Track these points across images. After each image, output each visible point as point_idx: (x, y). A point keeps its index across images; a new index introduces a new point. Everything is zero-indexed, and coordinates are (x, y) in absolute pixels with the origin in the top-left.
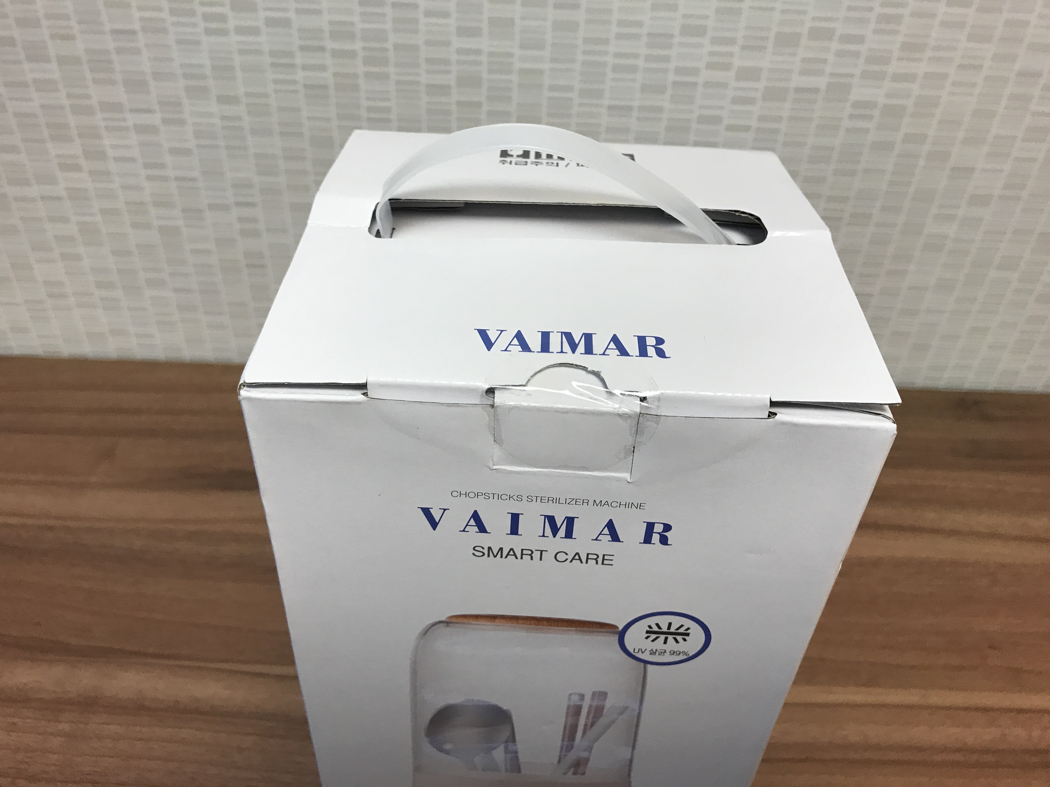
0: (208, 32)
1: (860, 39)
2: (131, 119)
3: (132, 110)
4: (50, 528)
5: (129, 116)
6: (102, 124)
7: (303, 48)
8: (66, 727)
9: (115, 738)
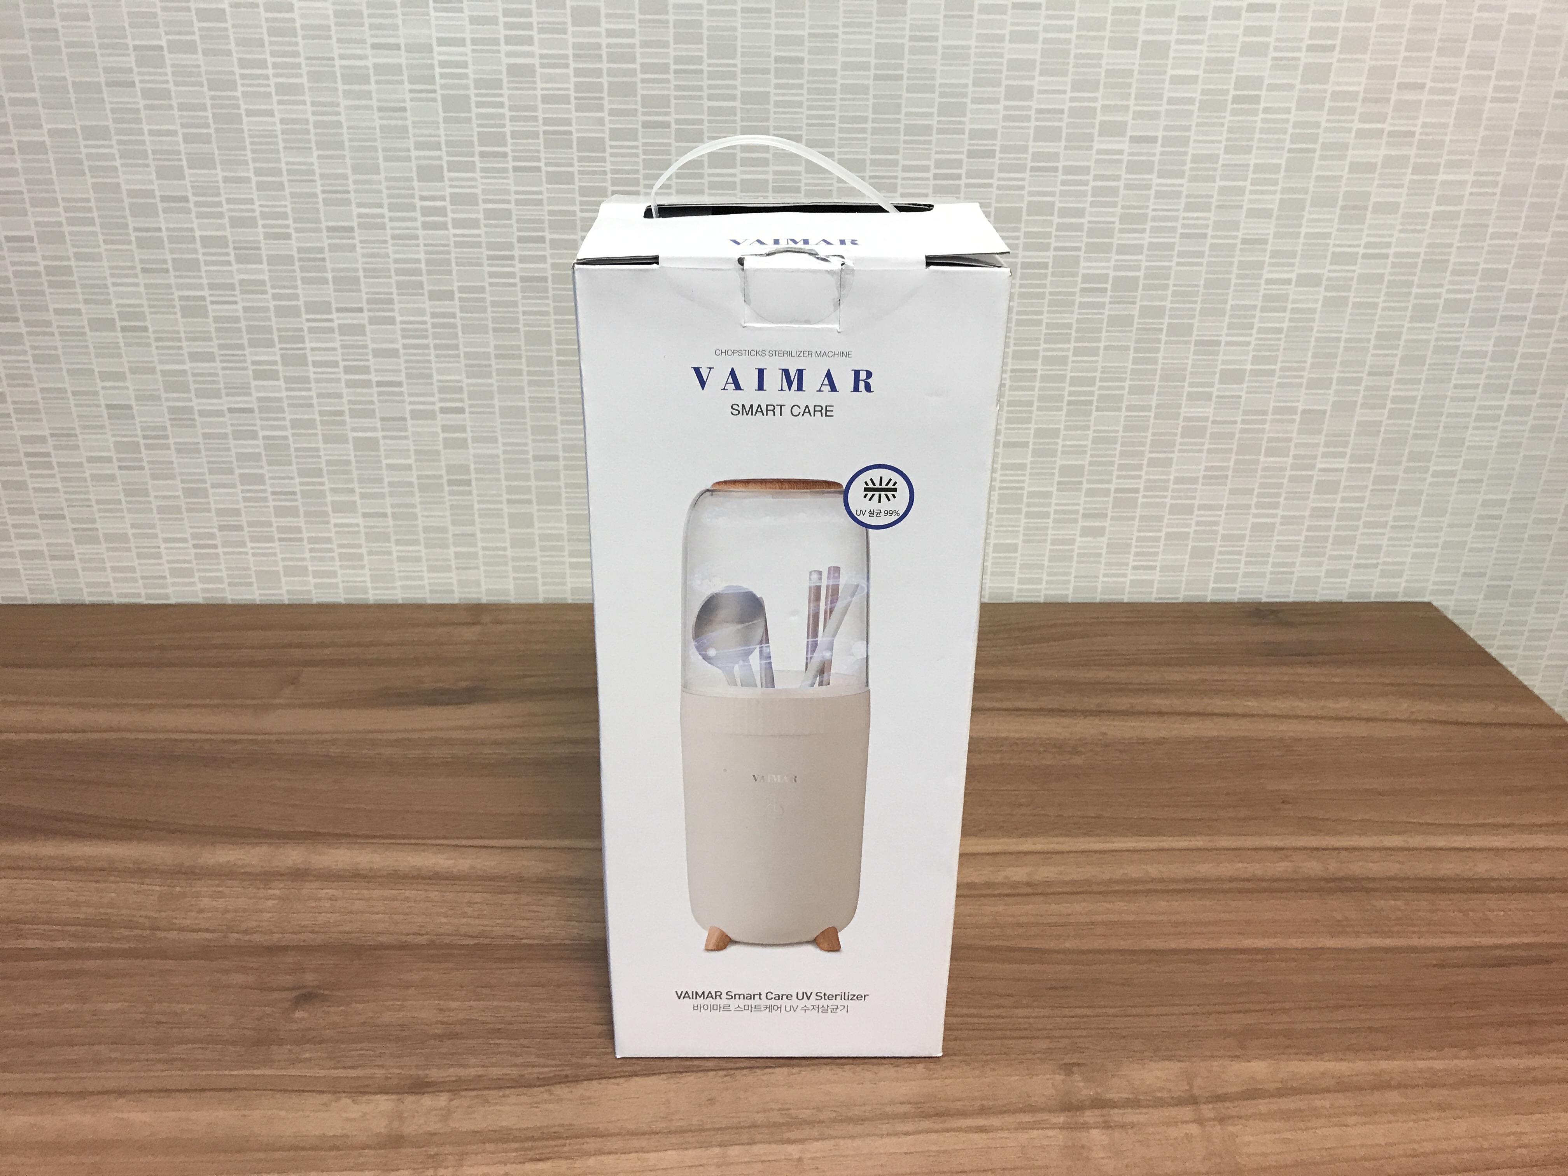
0: (426, 226)
1: (1080, 213)
2: (338, 319)
3: (339, 310)
5: (334, 316)
6: (306, 326)
7: (521, 240)
8: (277, 892)
9: (332, 899)
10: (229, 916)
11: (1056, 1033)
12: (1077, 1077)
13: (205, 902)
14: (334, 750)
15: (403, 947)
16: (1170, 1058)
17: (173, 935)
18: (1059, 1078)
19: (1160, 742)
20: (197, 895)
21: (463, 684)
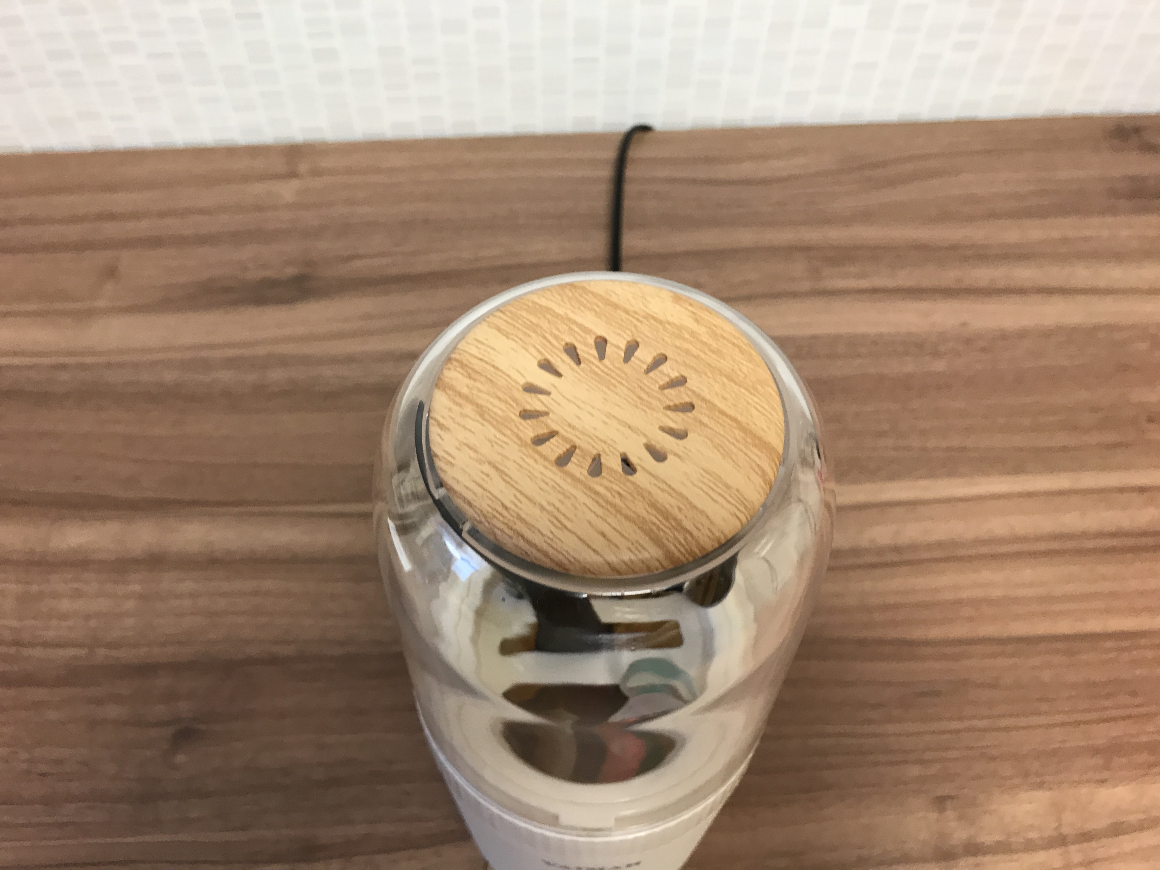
4: (63, 367)
8: (136, 588)
9: (194, 595)
10: (93, 623)
11: (928, 756)
12: (950, 814)
13: (65, 605)
14: (169, 377)
15: (273, 661)
16: (1040, 786)
17: (38, 652)
18: (933, 816)
19: (1022, 334)
20: (55, 595)
21: (291, 271)
